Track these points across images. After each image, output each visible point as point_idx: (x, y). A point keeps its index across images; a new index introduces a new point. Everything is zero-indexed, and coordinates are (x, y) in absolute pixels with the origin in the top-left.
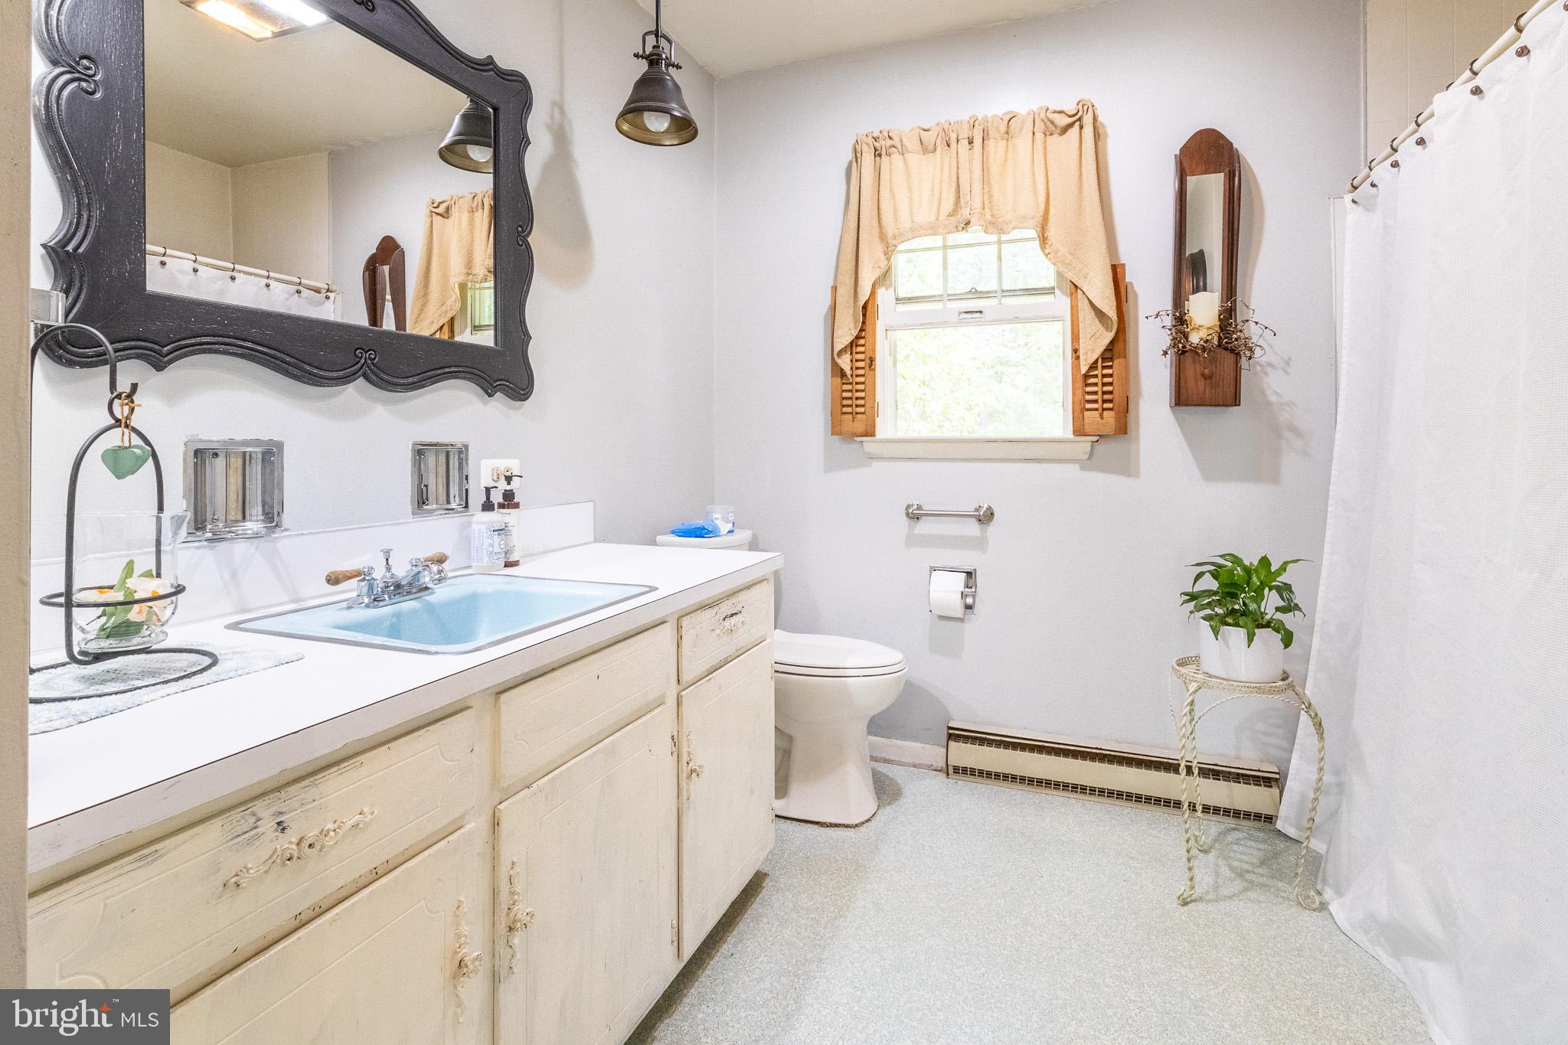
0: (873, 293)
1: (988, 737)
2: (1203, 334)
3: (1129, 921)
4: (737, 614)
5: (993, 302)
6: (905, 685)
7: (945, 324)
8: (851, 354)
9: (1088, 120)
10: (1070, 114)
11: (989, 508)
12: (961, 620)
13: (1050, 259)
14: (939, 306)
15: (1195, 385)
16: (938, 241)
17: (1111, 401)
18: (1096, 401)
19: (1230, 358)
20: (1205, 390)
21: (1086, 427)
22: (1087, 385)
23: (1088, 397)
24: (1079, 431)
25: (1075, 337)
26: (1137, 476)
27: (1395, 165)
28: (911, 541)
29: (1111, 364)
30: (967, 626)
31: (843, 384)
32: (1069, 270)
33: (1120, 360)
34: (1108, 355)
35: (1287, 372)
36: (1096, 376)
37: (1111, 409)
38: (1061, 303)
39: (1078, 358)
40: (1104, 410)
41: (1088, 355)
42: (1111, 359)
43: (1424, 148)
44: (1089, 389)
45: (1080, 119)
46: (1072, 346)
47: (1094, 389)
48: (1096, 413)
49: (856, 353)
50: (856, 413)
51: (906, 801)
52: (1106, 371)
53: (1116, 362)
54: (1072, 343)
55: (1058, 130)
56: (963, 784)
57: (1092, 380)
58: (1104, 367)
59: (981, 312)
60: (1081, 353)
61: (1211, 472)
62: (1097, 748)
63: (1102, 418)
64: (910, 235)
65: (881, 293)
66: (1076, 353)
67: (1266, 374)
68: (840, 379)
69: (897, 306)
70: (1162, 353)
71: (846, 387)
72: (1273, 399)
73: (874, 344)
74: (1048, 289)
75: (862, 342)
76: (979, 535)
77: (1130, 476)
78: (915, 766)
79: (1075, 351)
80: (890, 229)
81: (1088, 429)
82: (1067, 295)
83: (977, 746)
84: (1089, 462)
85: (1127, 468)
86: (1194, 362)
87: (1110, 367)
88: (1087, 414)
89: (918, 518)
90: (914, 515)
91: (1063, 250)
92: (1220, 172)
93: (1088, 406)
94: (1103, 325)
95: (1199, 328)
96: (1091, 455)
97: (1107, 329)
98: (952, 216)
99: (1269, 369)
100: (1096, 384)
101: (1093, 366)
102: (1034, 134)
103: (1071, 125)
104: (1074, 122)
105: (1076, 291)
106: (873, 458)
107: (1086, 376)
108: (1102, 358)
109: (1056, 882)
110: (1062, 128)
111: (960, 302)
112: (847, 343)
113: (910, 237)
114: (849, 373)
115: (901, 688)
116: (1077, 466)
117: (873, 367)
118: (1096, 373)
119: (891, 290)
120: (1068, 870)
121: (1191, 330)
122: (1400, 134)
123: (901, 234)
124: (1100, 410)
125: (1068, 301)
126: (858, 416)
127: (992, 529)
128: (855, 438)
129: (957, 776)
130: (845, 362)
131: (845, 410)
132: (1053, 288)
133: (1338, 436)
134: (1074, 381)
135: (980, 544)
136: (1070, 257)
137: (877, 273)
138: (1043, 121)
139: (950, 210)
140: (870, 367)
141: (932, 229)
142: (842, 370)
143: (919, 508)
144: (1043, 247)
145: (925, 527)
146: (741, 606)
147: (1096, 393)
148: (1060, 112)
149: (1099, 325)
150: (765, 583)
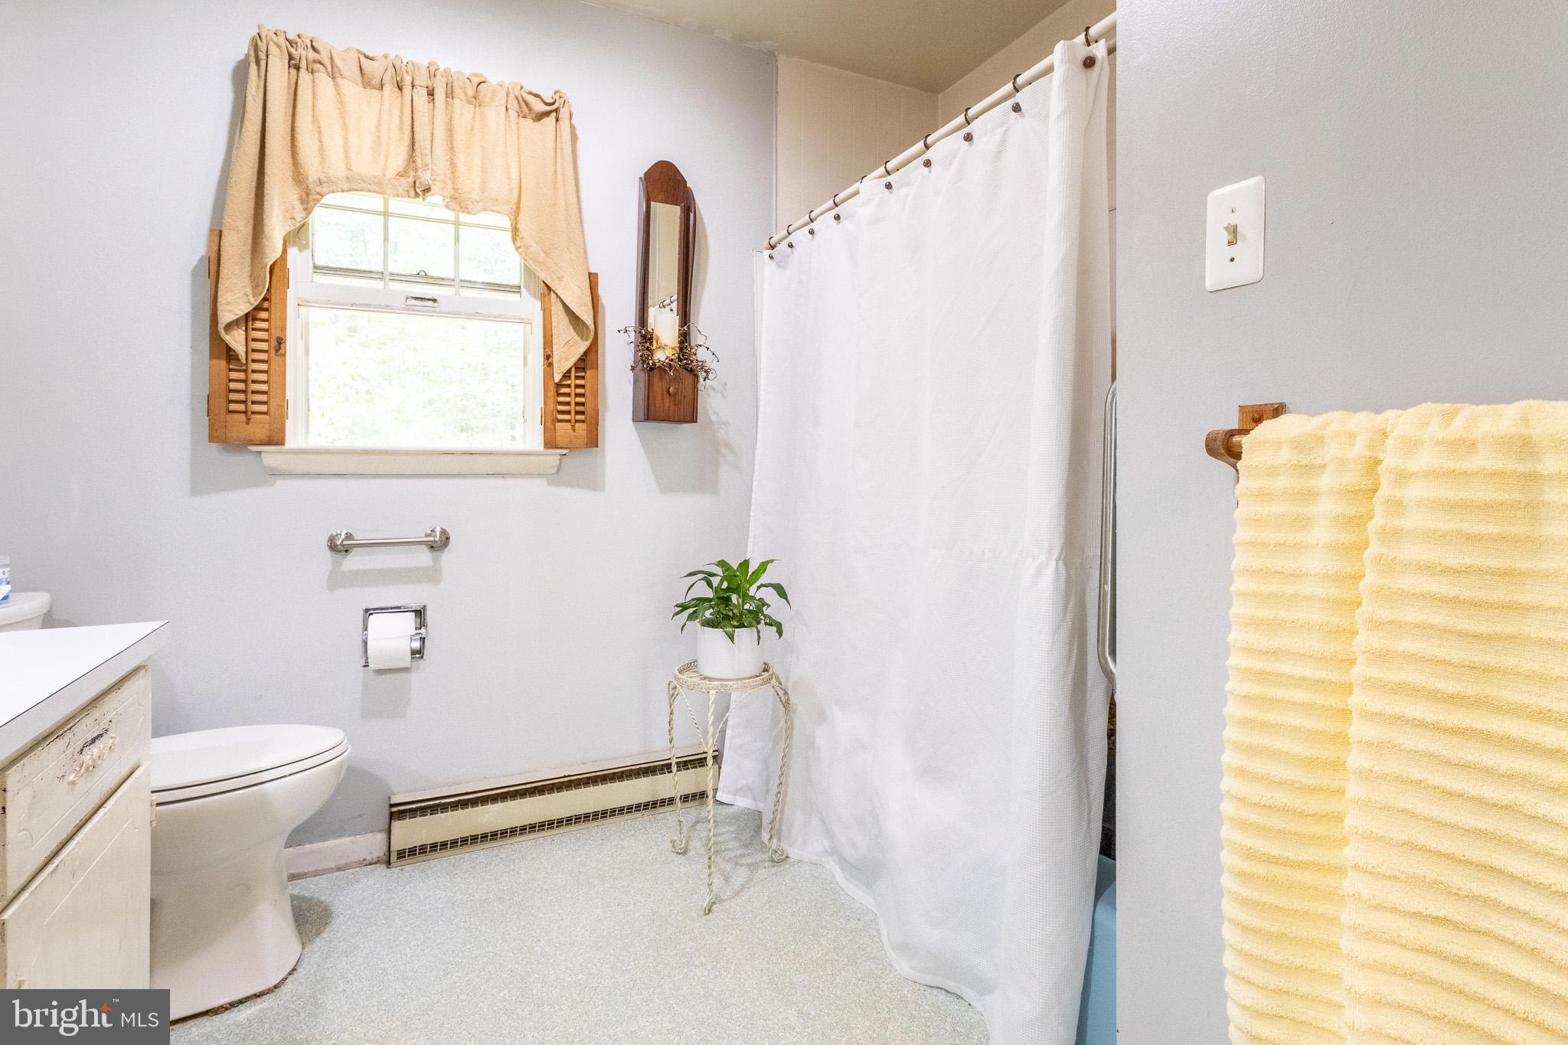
0: (285, 252)
1: (443, 801)
2: (669, 353)
3: (637, 945)
4: (100, 735)
5: (450, 291)
6: (347, 770)
7: (388, 308)
8: (246, 330)
9: (564, 113)
10: (548, 101)
11: (443, 532)
12: (406, 670)
13: (520, 254)
14: (378, 285)
15: (663, 403)
16: (375, 202)
17: (583, 413)
18: (568, 413)
19: (689, 377)
20: (669, 407)
21: (558, 438)
22: (559, 395)
23: (561, 408)
24: (550, 443)
25: (548, 342)
26: (602, 489)
27: (812, 232)
28: (336, 581)
29: (583, 374)
30: (414, 676)
31: (231, 370)
32: (542, 270)
33: (592, 371)
34: (581, 365)
35: (723, 396)
36: (569, 386)
37: (583, 421)
38: (530, 306)
39: (550, 365)
40: (577, 421)
41: (562, 362)
42: (583, 370)
43: (838, 224)
44: (561, 399)
45: (556, 110)
46: (544, 351)
47: (567, 399)
48: (568, 425)
49: (253, 329)
50: (253, 413)
51: (341, 922)
52: (579, 382)
53: (588, 372)
54: (545, 349)
55: (534, 115)
56: (411, 870)
57: (564, 390)
58: (577, 377)
59: (435, 300)
60: (555, 359)
61: (668, 485)
62: (565, 777)
63: (574, 430)
64: (346, 186)
65: (293, 252)
66: (548, 359)
67: (709, 395)
68: (225, 362)
69: (315, 276)
70: (630, 368)
71: (234, 375)
72: (714, 418)
73: (284, 320)
74: (512, 287)
75: (264, 315)
76: (431, 564)
77: (595, 490)
78: (339, 869)
79: (548, 357)
80: (313, 169)
81: (560, 441)
82: (534, 296)
83: (429, 816)
84: (556, 477)
85: (593, 482)
86: (661, 378)
87: (583, 378)
88: (559, 425)
89: (347, 551)
90: (339, 547)
91: (535, 248)
92: (676, 205)
93: (560, 417)
94: (577, 333)
95: (663, 348)
96: (559, 468)
97: (582, 338)
98: (402, 176)
99: (711, 392)
100: (569, 395)
101: (567, 375)
102: (507, 109)
103: (547, 114)
104: (550, 112)
105: (549, 294)
106: (275, 474)
107: (559, 385)
108: (576, 368)
109: (555, 940)
110: (537, 114)
111: (407, 284)
112: (241, 314)
113: (346, 189)
114: (242, 356)
115: (342, 776)
116: (544, 481)
117: (281, 351)
118: (569, 382)
119: (307, 253)
120: (562, 920)
121: (657, 348)
122: (817, 207)
123: (330, 182)
124: (573, 421)
125: (538, 304)
126: (254, 416)
127: (446, 556)
128: (250, 448)
129: (402, 862)
130: (236, 340)
131: (233, 407)
132: (519, 287)
133: (758, 452)
134: (546, 390)
135: (432, 575)
136: (543, 255)
137: (290, 226)
138: (517, 98)
139: (401, 169)
140: (277, 351)
141: (376, 186)
142: (229, 349)
143: (349, 536)
144: (514, 240)
145: (355, 562)
146: (106, 721)
147: (568, 404)
148: (537, 96)
149: (573, 333)
150: (142, 672)
